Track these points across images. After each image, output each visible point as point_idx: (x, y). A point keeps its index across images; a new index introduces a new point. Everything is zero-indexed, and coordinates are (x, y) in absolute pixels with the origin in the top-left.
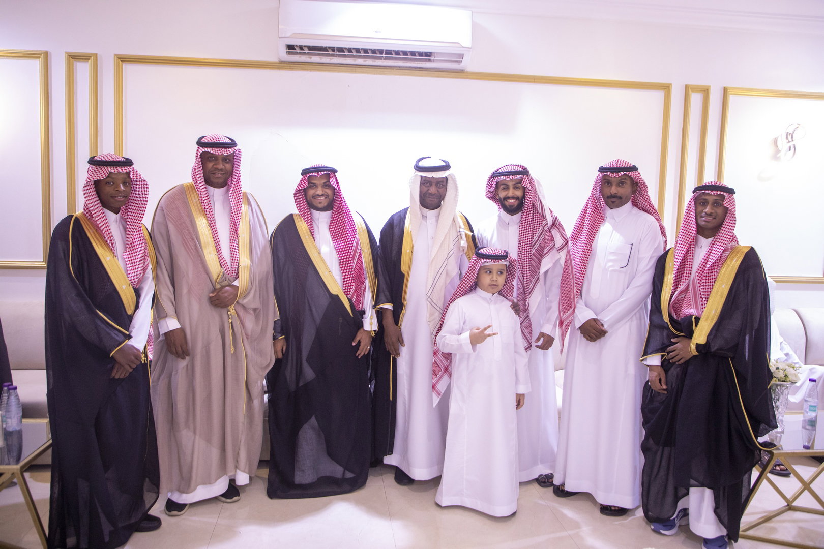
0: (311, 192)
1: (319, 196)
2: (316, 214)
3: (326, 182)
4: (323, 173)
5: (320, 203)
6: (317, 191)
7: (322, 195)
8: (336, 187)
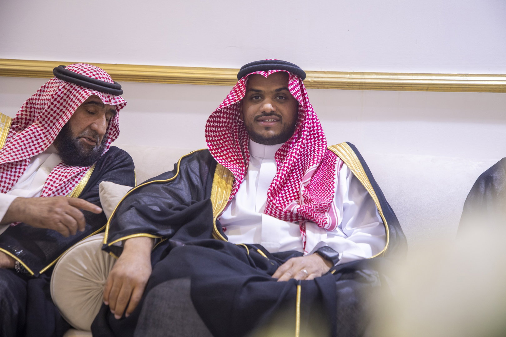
0: (252, 109)
1: (265, 114)
2: (257, 148)
3: (280, 90)
4: (274, 71)
5: (267, 128)
6: (262, 106)
7: (272, 113)
8: (299, 100)
